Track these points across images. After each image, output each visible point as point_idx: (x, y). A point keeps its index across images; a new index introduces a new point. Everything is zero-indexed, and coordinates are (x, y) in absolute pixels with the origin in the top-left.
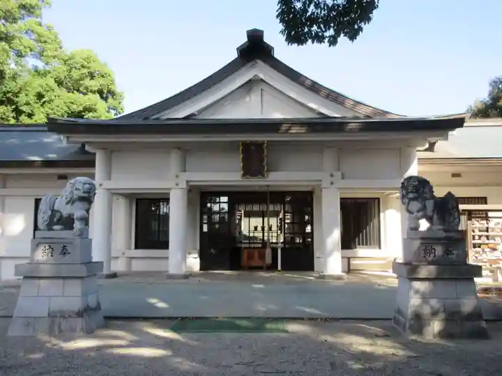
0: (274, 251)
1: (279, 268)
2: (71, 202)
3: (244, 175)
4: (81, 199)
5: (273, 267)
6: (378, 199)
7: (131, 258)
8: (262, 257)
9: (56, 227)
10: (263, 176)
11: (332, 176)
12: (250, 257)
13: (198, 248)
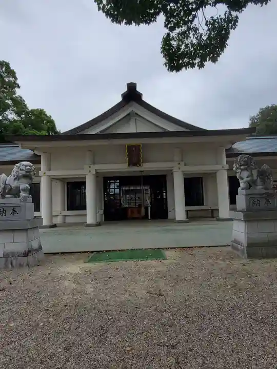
0: (146, 209)
1: (149, 218)
2: (17, 178)
3: (129, 165)
4: (25, 176)
5: (146, 217)
6: (202, 178)
7: (65, 216)
8: (139, 212)
9: (7, 196)
10: (140, 165)
11: (179, 164)
12: (132, 212)
13: (103, 208)
